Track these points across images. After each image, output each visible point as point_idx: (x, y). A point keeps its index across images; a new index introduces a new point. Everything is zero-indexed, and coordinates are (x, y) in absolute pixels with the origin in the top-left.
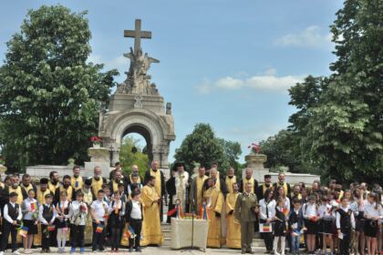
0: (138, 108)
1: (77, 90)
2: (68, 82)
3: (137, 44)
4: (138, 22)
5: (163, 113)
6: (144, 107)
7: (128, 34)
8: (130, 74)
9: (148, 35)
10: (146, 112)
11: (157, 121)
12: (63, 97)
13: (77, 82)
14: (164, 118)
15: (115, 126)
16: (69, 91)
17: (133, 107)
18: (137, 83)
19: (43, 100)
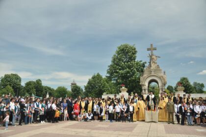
0: (153, 73)
1: (133, 70)
2: (129, 67)
3: (152, 52)
4: (152, 45)
5: (162, 74)
6: (155, 73)
7: (148, 50)
8: (150, 62)
9: (155, 49)
10: (155, 75)
11: (160, 78)
12: (128, 72)
13: (132, 67)
14: (162, 76)
15: (145, 80)
16: (130, 70)
17: (151, 73)
18: (152, 65)
19: (122, 74)
